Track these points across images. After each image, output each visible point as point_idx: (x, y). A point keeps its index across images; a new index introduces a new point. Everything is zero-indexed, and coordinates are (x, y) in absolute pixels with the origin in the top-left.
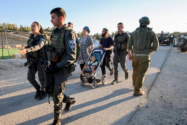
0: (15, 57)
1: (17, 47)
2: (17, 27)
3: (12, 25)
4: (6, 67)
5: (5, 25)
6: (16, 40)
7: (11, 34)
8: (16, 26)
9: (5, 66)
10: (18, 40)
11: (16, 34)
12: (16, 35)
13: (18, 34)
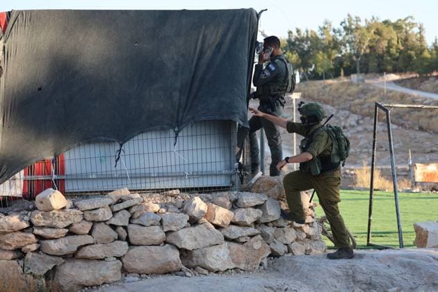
0: (425, 242)
1: (419, 178)
2: (421, 39)
3: (397, 27)
4: (393, 284)
5: (357, 28)
6: (411, 128)
7: (386, 87)
8: (416, 30)
9: (390, 277)
10: (421, 129)
11: (413, 87)
12: (415, 93)
13: (428, 84)
